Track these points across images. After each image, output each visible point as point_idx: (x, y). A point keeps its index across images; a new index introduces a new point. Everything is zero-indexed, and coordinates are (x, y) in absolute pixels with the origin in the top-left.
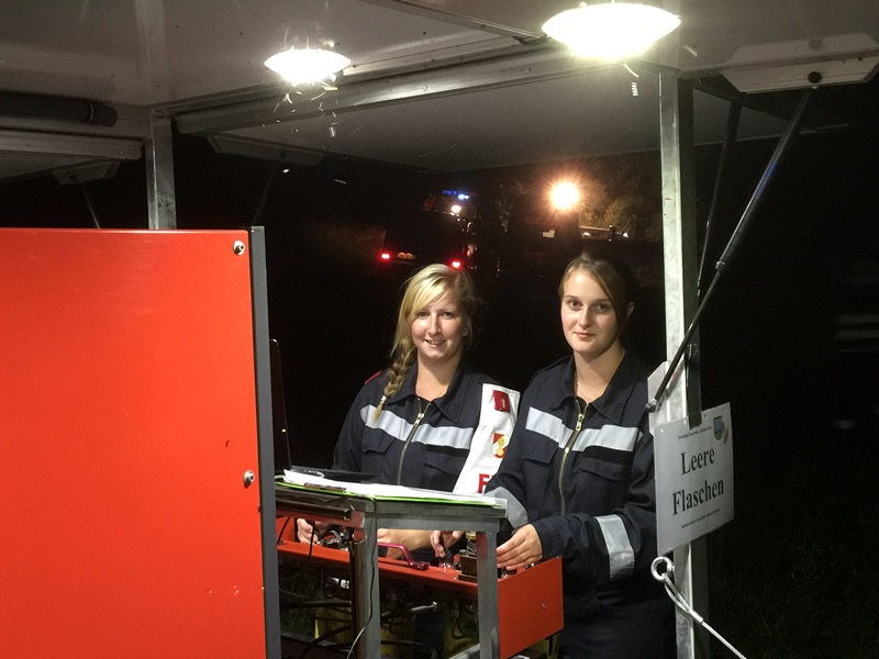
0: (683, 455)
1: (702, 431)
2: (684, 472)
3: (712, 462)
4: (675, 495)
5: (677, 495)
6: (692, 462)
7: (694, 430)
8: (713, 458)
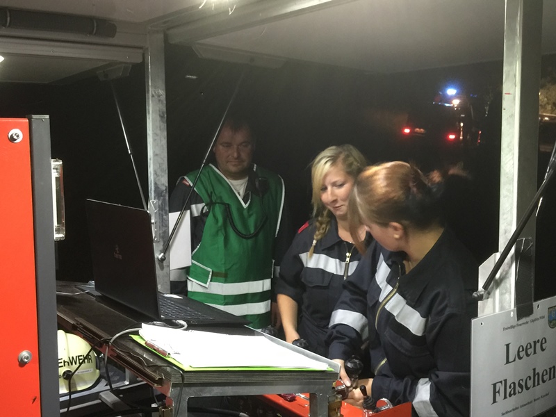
0: (508, 346)
1: (533, 321)
2: (508, 362)
3: (543, 350)
4: (495, 385)
5: (498, 385)
6: (519, 352)
7: (524, 320)
8: (544, 346)
